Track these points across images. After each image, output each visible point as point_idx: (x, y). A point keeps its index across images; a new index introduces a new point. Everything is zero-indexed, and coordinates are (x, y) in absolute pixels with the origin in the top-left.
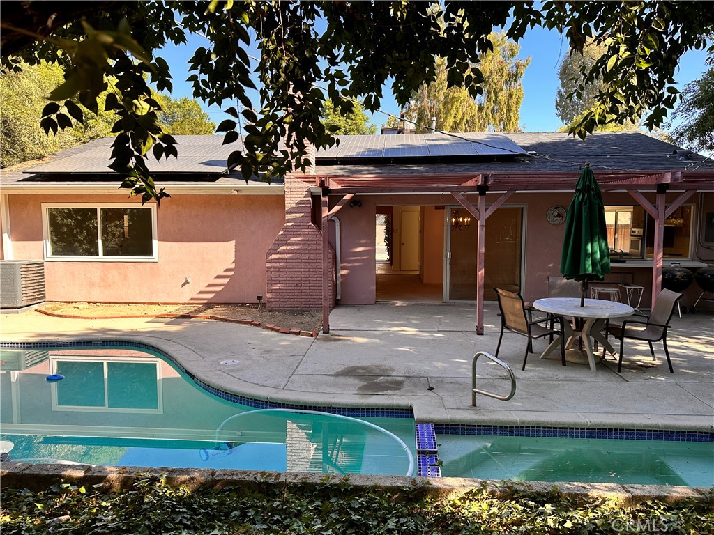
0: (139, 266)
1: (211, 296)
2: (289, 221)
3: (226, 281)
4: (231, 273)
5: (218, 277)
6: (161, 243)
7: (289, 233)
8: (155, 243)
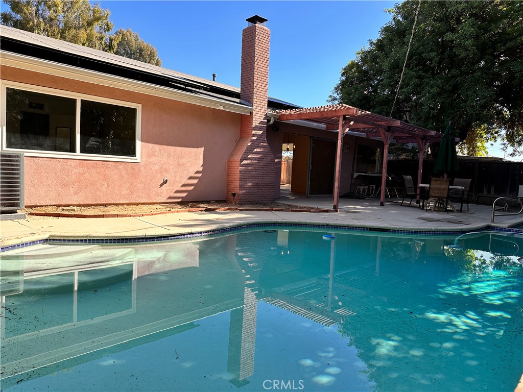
0: (121, 166)
1: (184, 195)
2: (254, 135)
3: (195, 181)
4: (200, 175)
5: (191, 178)
6: (143, 143)
7: (255, 144)
8: (138, 144)
